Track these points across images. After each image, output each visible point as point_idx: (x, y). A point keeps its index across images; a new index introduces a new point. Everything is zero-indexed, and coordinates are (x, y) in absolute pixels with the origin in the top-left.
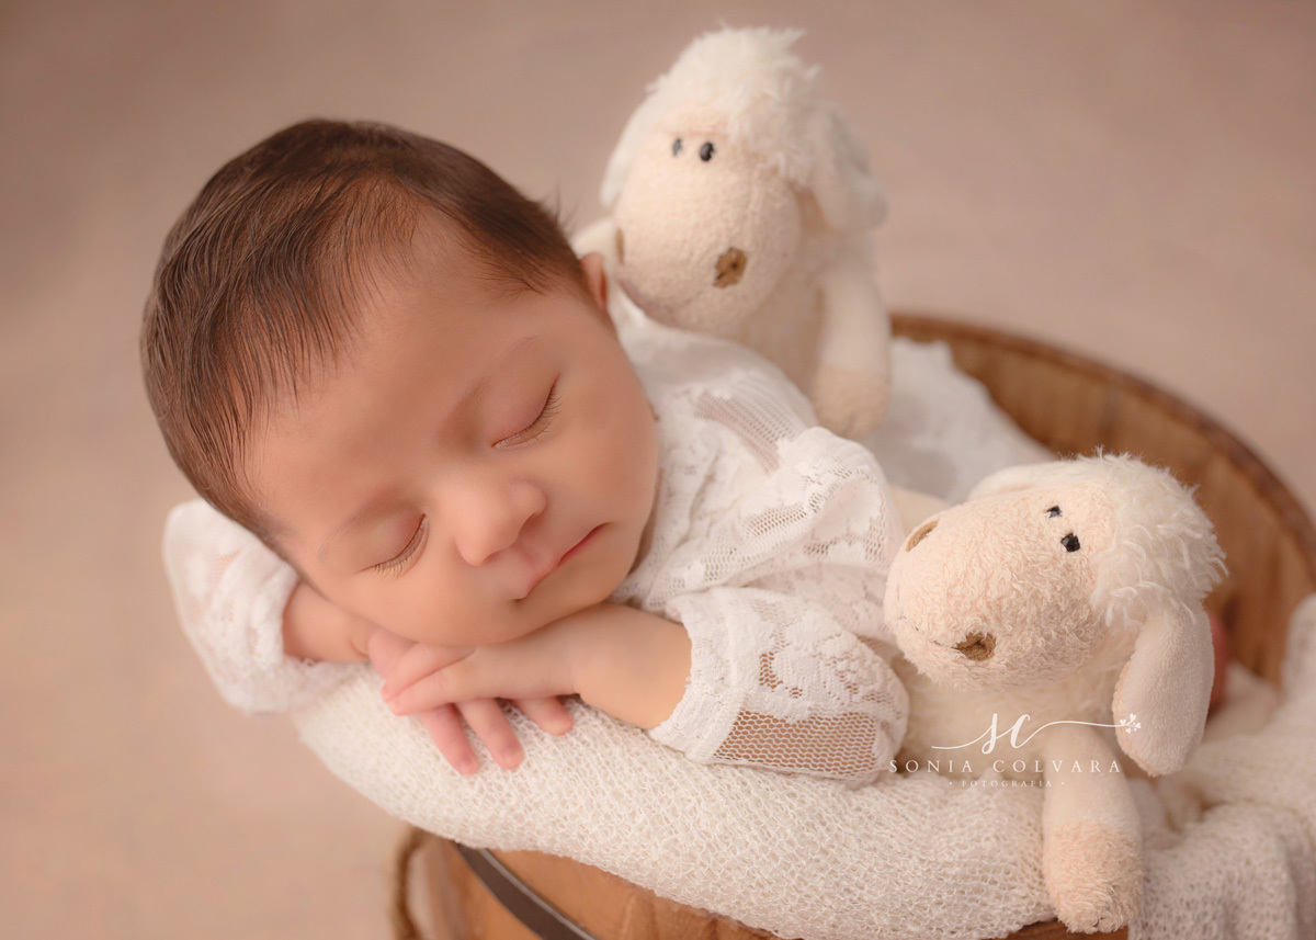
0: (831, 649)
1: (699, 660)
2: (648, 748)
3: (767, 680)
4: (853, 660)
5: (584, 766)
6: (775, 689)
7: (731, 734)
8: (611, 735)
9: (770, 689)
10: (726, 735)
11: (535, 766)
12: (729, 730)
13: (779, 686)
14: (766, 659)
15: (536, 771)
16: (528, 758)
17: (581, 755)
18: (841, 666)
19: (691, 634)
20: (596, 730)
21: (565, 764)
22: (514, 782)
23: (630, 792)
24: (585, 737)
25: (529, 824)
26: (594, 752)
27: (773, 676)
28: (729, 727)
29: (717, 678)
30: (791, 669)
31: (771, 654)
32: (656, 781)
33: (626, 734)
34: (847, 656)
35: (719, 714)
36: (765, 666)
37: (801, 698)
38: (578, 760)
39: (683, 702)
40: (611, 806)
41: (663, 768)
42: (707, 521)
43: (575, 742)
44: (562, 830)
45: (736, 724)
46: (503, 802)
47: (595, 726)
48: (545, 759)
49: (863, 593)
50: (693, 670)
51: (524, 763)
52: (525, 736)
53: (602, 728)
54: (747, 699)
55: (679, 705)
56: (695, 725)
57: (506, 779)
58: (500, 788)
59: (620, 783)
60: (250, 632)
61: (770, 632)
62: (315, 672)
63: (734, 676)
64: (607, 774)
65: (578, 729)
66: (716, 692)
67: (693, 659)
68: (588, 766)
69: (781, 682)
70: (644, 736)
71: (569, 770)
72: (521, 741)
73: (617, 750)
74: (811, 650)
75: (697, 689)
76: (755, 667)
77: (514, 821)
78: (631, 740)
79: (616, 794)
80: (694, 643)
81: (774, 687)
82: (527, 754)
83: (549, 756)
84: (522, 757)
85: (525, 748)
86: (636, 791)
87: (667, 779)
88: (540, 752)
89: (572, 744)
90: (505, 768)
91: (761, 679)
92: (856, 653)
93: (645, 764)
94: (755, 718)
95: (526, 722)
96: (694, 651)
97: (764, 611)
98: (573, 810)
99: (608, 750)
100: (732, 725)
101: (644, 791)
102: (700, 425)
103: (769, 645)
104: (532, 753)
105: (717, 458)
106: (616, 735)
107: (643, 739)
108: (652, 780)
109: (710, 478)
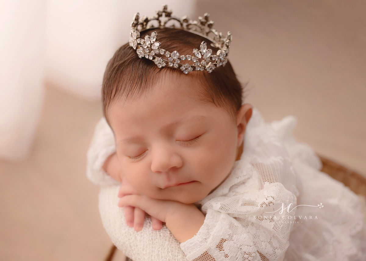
0: (245, 249)
1: (202, 230)
2: (177, 248)
3: (219, 247)
4: (251, 257)
5: (155, 242)
6: (220, 251)
7: (199, 257)
8: (170, 238)
9: (219, 250)
10: (197, 257)
11: (142, 234)
12: (199, 256)
13: (222, 251)
14: (223, 241)
15: (142, 236)
16: (142, 231)
17: (157, 238)
18: (246, 256)
19: (205, 221)
20: (167, 234)
21: (150, 238)
22: (135, 235)
23: (162, 257)
24: (161, 234)
25: (132, 250)
26: (161, 240)
27: (222, 247)
28: (199, 255)
29: (204, 238)
30: (229, 248)
31: (225, 240)
32: (171, 258)
33: (174, 241)
34: (249, 254)
35: (199, 249)
36: (221, 242)
37: (227, 258)
38: (155, 240)
39: (191, 239)
40: (155, 258)
41: (176, 256)
42: (234, 193)
43: (158, 234)
44: (139, 257)
45: (202, 255)
46: (129, 239)
47: (167, 233)
48: (146, 234)
49: (269, 241)
50: (199, 232)
51: (141, 232)
52: (147, 224)
53: (168, 235)
54: (209, 249)
55: (189, 240)
56: (190, 248)
57: (134, 233)
58: (131, 235)
59: (161, 253)
60: (97, 157)
61: (229, 234)
62: (107, 177)
63: (209, 240)
64: (159, 248)
65: (162, 231)
66: (201, 242)
67: (201, 228)
68: (156, 243)
69: (224, 250)
70: (179, 244)
71: (151, 241)
72: (145, 225)
73: (167, 243)
74: (239, 246)
75: (197, 238)
76: (218, 241)
77: (129, 247)
78: (174, 243)
79: (158, 255)
80: (204, 224)
81: (220, 250)
82: (143, 229)
83: (148, 234)
84: (141, 230)
85: (144, 228)
86: (164, 258)
87: (175, 259)
88: (146, 231)
89: (157, 234)
90: (135, 230)
91: (218, 246)
92: (253, 255)
93: (172, 251)
94: (209, 256)
95: (150, 221)
96: (203, 226)
97: (231, 226)
98: (144, 252)
99: (165, 241)
100: (200, 254)
101: (166, 259)
102: (250, 166)
103: (226, 237)
104: (145, 230)
105: (249, 178)
106: (171, 240)
107: (178, 245)
108: (170, 257)
109: (243, 183)
